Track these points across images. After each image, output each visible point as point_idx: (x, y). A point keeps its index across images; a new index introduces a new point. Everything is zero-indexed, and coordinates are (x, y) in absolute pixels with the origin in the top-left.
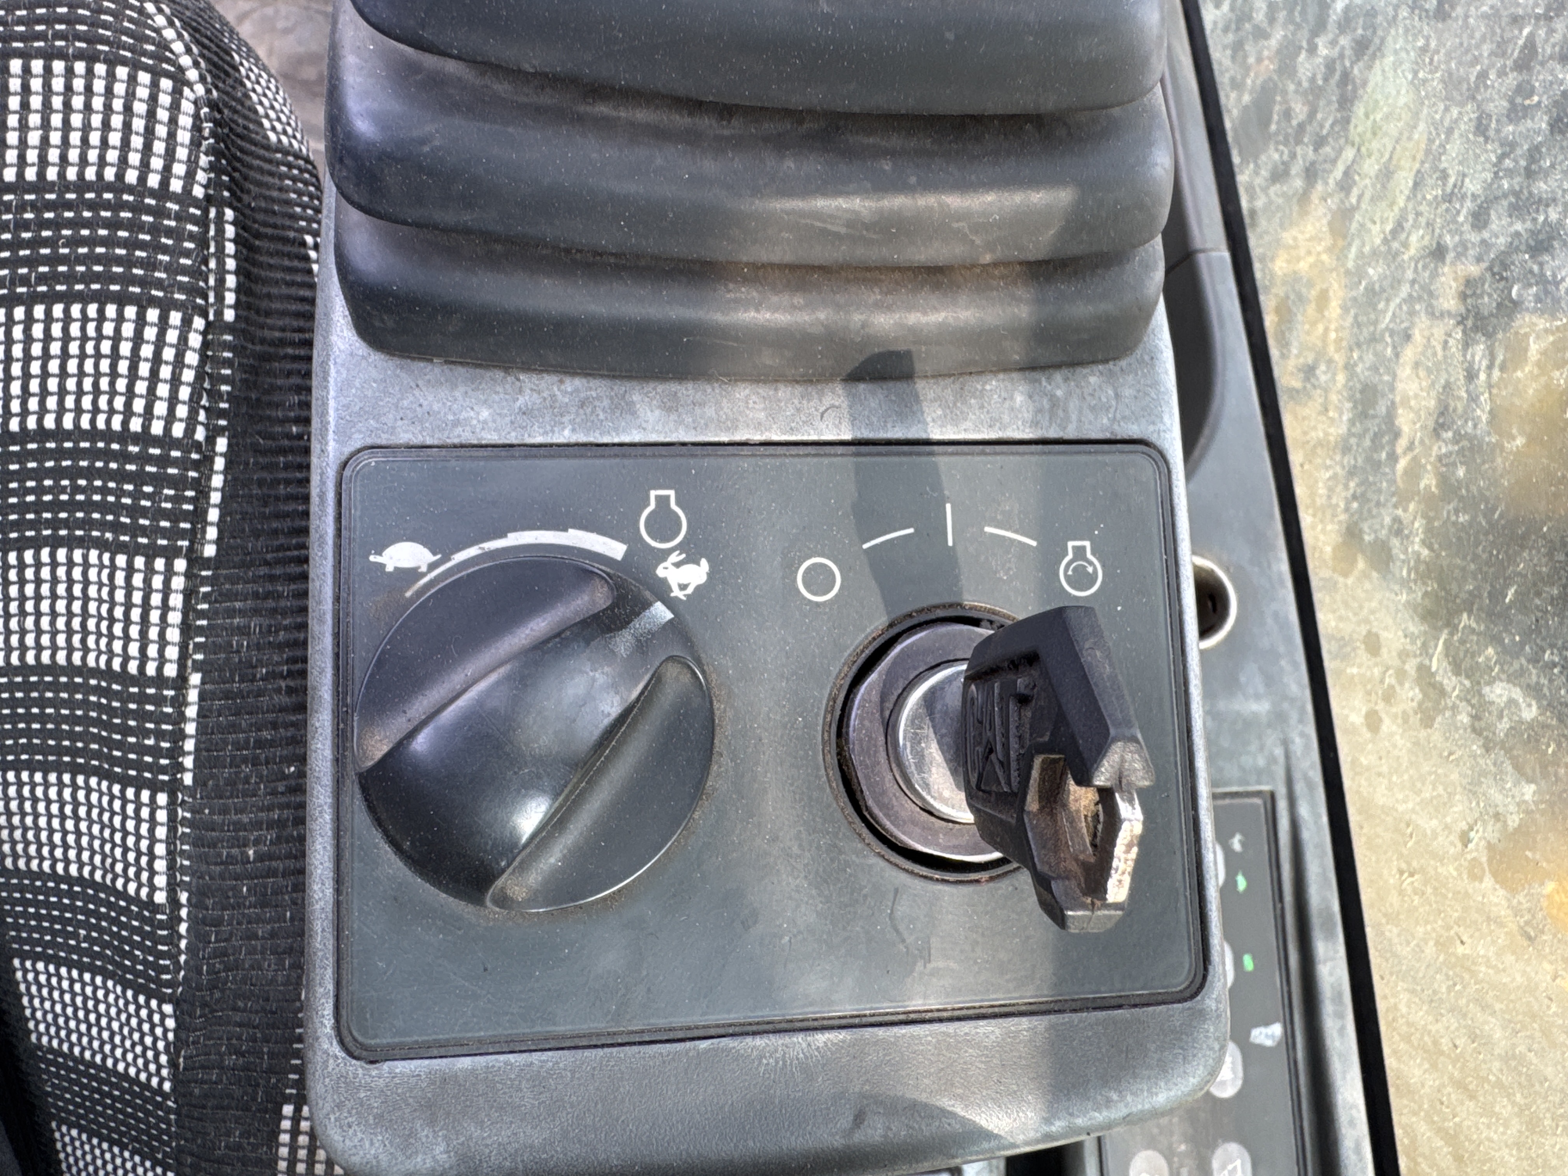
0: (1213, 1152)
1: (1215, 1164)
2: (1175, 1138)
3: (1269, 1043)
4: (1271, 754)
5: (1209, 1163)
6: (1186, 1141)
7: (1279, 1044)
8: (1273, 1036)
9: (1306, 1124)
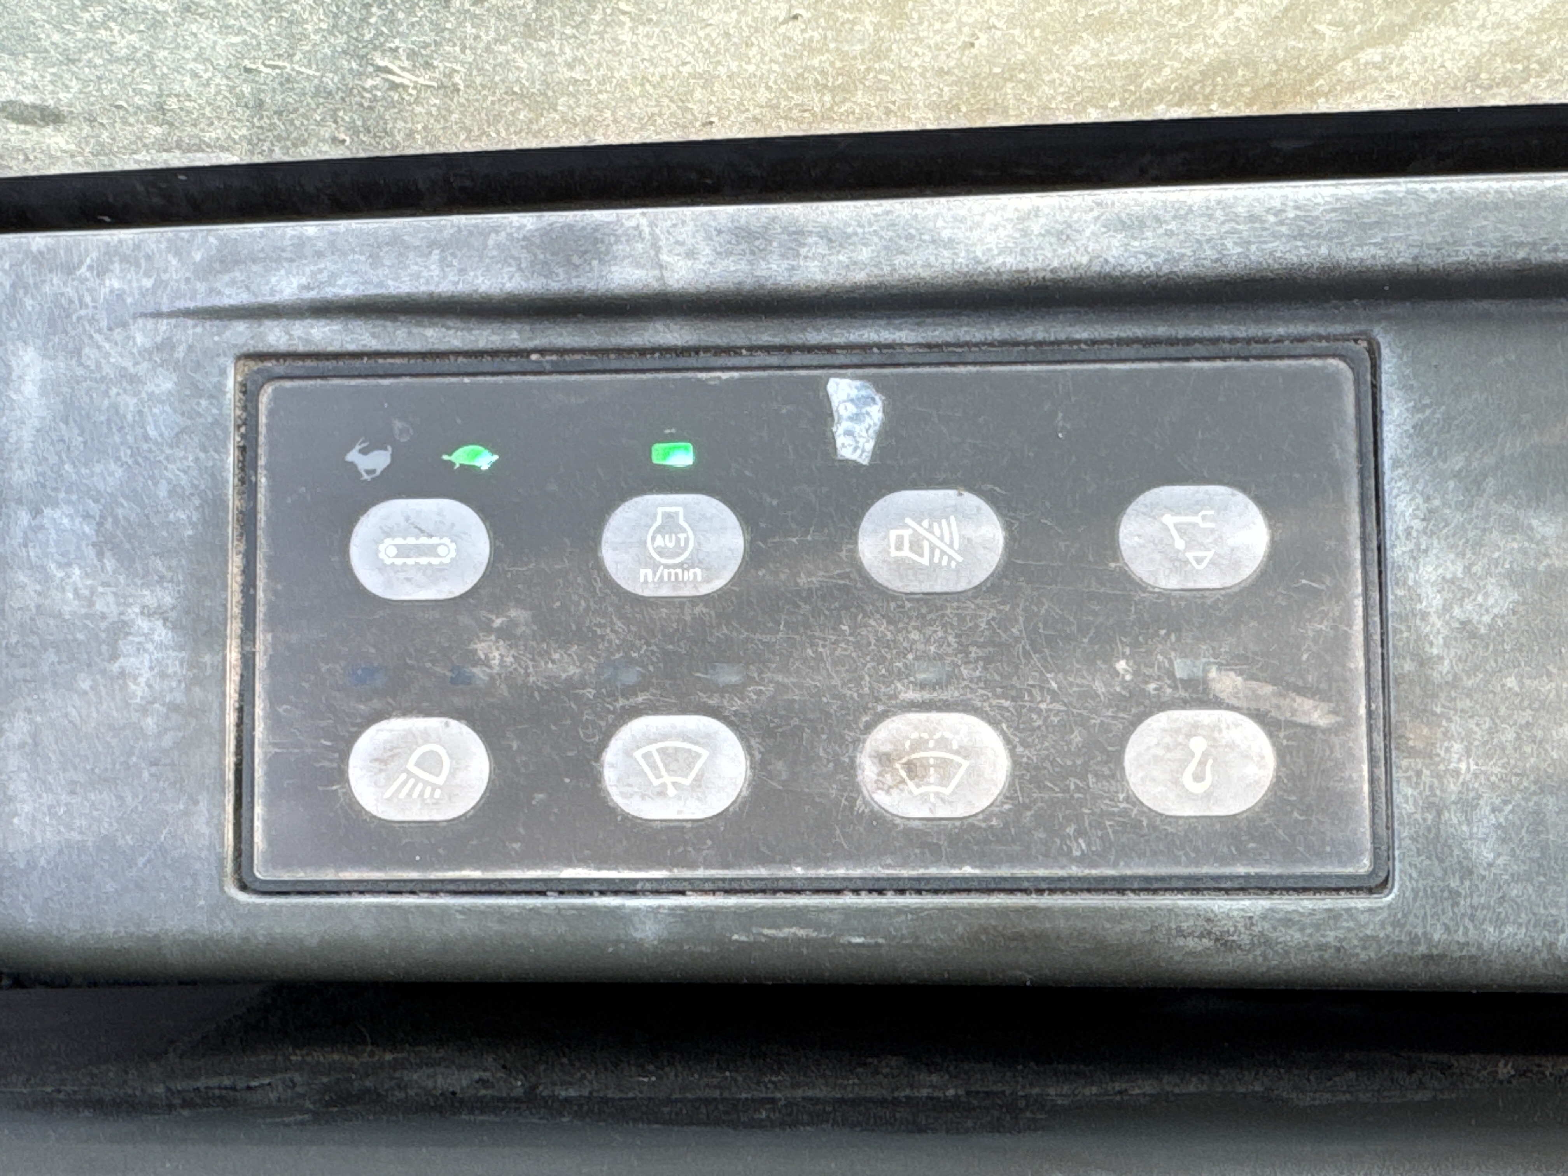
0: (1140, 586)
1: (1169, 582)
2: (1099, 687)
3: (876, 413)
4: (147, 353)
5: (1166, 595)
6: (1109, 659)
7: (879, 385)
8: (861, 402)
9: (1082, 333)
